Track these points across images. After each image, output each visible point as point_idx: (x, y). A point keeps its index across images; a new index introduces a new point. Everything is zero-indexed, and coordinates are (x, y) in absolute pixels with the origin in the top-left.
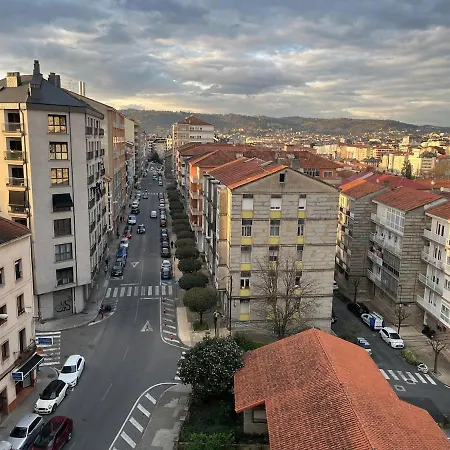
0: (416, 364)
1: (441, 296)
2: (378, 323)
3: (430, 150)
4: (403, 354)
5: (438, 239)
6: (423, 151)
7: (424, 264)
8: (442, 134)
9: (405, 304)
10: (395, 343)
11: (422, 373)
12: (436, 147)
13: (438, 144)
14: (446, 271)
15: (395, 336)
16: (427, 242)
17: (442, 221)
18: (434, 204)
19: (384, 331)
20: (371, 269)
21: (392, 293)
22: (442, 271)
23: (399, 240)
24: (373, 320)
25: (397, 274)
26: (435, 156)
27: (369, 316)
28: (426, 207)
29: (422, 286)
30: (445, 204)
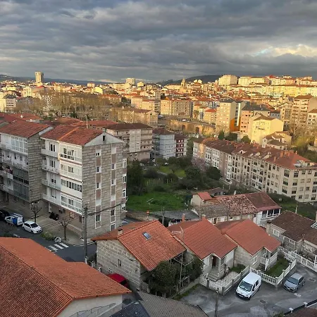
0: (53, 239)
1: (60, 191)
2: (20, 220)
3: (10, 93)
4: (42, 235)
5: (52, 154)
6: (6, 93)
7: (44, 172)
8: (15, 82)
9: (36, 202)
10: (35, 230)
11: (58, 243)
12: (14, 91)
13: (14, 89)
14: (61, 174)
15: (34, 226)
16: (44, 157)
17: (53, 142)
18: (45, 131)
19: (26, 224)
20: (3, 183)
21: (25, 197)
22: (58, 175)
23: (24, 159)
24: (15, 220)
25: (27, 182)
26: (15, 97)
27: (12, 217)
28: (40, 134)
29: (45, 187)
30: (52, 130)
